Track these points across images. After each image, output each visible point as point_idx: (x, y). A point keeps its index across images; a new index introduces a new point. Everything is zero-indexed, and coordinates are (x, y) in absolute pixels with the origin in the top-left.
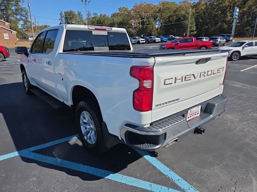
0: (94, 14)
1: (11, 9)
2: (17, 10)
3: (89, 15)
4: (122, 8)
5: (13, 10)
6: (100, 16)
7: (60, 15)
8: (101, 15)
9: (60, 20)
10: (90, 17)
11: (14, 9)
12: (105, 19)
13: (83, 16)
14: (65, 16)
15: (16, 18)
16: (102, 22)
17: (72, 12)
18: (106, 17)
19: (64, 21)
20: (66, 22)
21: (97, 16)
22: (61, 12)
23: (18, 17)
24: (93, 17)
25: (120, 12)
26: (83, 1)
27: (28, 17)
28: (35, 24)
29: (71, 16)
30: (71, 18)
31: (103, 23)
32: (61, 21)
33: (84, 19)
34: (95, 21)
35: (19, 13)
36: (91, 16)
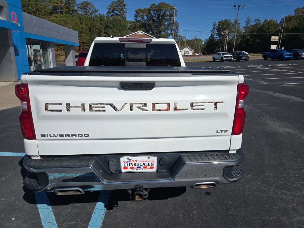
0: (255, 21)
1: (164, 24)
2: (169, 25)
3: (248, 22)
4: (301, 8)
5: (165, 25)
6: (263, 23)
7: (212, 26)
8: (265, 21)
9: (211, 31)
10: (249, 25)
11: (167, 24)
12: (271, 26)
13: (241, 25)
14: (218, 26)
15: (167, 33)
16: (264, 29)
17: (227, 22)
18: (272, 23)
19: (216, 32)
20: (218, 33)
21: (260, 23)
22: (215, 23)
23: (169, 32)
24: (253, 24)
25: (297, 14)
26: (235, 7)
27: (178, 31)
28: (185, 38)
29: (225, 26)
30: (225, 29)
31: (267, 31)
32: (213, 33)
33: (241, 28)
34: (254, 29)
35: (170, 28)
36: (251, 23)
